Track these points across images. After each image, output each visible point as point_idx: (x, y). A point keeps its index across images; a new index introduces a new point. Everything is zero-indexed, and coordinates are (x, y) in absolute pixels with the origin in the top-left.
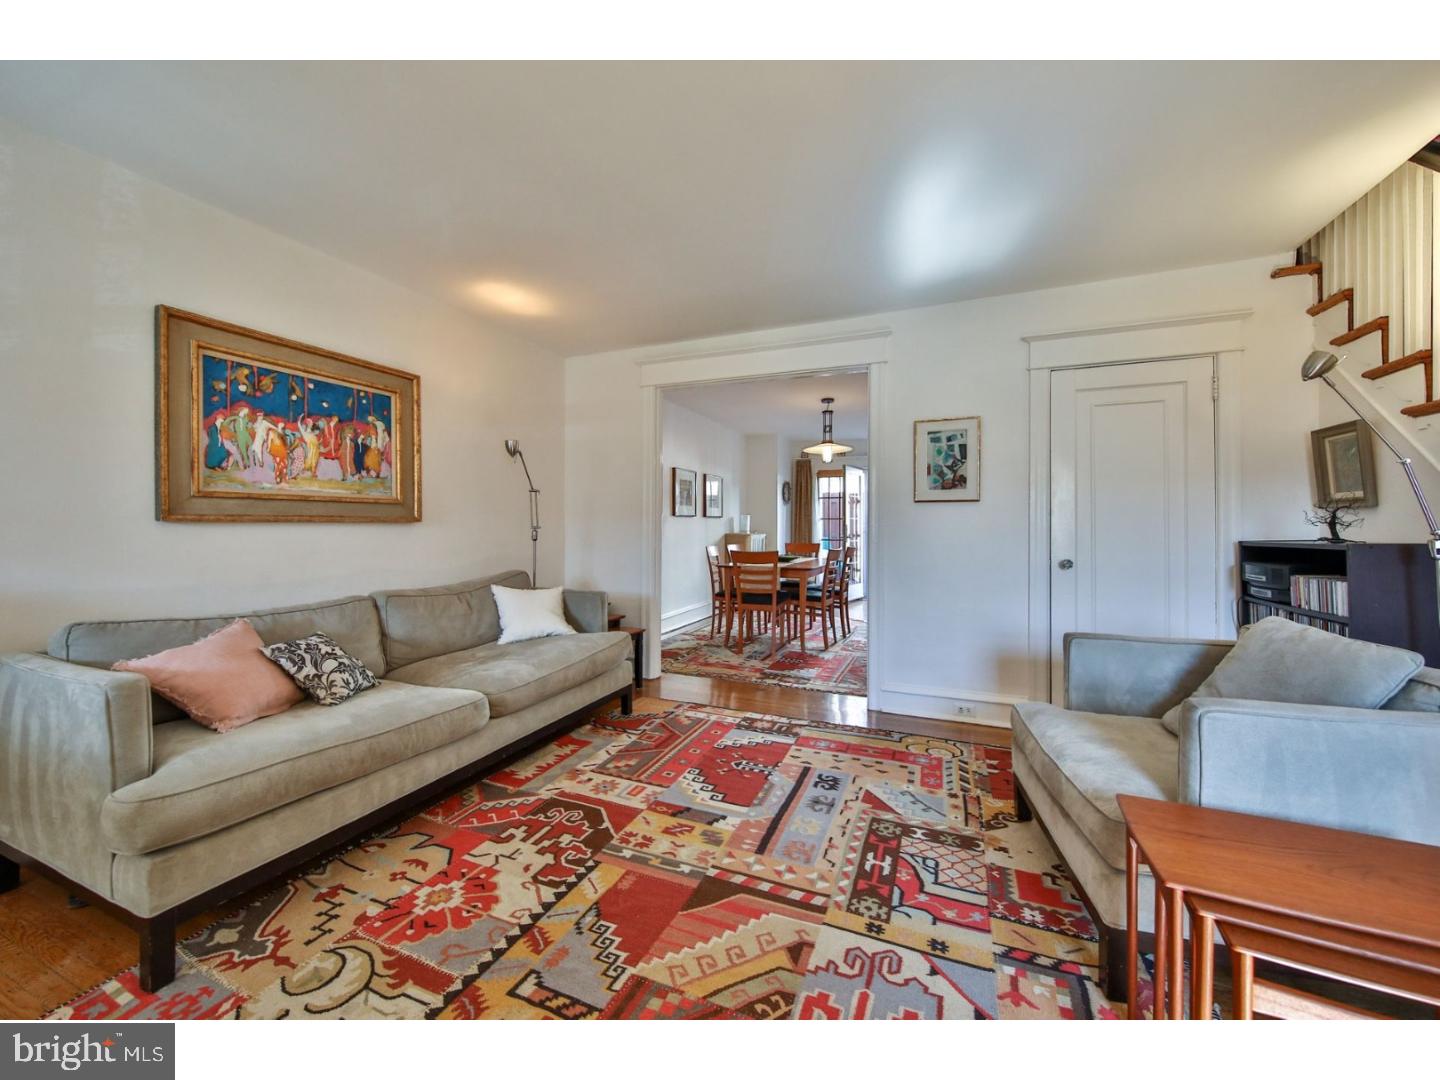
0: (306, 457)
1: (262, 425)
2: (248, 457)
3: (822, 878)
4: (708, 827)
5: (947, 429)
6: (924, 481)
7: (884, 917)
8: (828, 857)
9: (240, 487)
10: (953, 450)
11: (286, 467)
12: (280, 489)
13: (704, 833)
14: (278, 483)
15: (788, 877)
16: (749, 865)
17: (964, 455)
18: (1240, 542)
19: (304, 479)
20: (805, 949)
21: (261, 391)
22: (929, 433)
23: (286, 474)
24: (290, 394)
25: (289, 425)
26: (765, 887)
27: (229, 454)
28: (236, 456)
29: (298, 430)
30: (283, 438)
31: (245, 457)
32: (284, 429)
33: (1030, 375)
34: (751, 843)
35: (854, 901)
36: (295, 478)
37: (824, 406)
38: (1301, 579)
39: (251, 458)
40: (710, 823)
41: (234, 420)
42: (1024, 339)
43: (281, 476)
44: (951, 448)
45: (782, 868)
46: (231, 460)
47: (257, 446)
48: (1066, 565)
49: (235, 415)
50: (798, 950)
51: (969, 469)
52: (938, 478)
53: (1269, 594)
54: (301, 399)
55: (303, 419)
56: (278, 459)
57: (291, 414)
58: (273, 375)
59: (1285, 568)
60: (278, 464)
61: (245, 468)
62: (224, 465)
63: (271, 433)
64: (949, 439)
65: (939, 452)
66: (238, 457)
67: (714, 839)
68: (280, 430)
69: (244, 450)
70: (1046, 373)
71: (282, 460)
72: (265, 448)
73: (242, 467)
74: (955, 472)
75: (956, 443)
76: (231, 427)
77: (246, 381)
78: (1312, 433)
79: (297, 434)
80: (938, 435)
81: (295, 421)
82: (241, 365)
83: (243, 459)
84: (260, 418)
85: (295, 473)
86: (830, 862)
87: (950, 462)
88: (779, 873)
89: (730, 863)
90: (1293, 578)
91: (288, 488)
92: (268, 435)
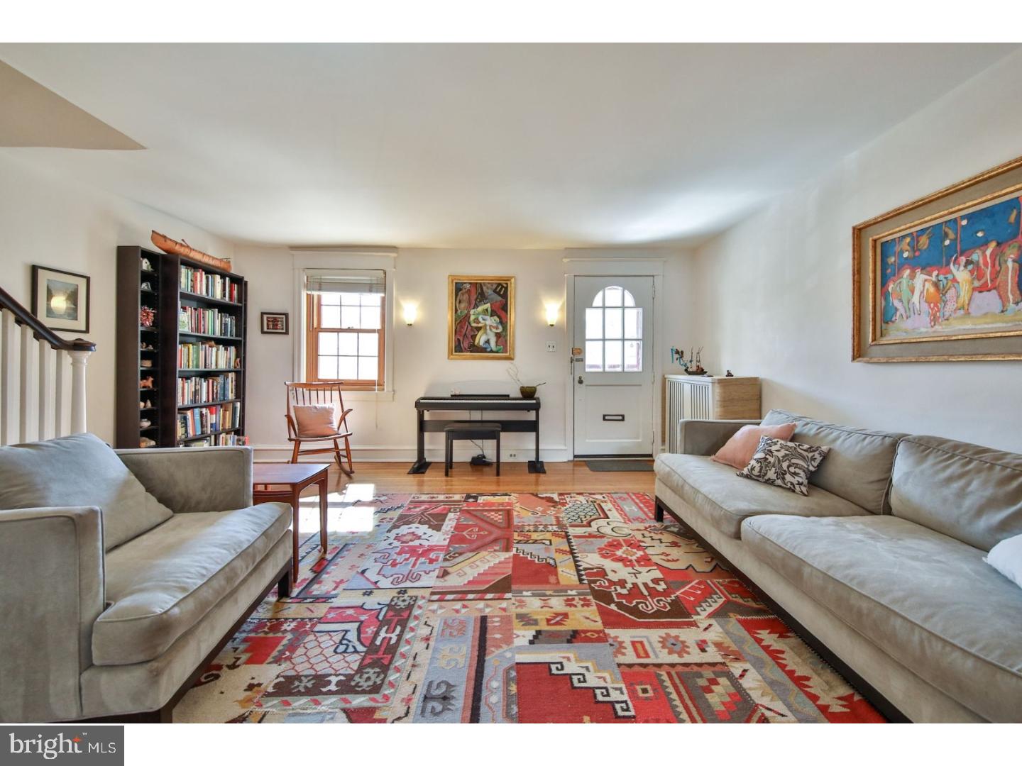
0: (958, 297)
1: (920, 277)
2: (909, 309)
3: (434, 611)
4: (538, 628)
7: (395, 599)
8: (431, 628)
9: (905, 334)
11: (939, 311)
12: (934, 332)
13: (536, 622)
14: (932, 327)
15: (458, 605)
16: (488, 606)
19: (956, 319)
20: (441, 575)
21: (919, 250)
23: (939, 317)
24: (943, 241)
25: (943, 270)
26: (471, 596)
27: (896, 309)
28: (901, 310)
29: (950, 272)
30: (936, 285)
31: (907, 309)
32: (937, 276)
34: (494, 623)
35: (412, 603)
36: (947, 319)
39: (912, 309)
40: (539, 632)
41: (900, 282)
43: (934, 320)
45: (464, 611)
46: (898, 314)
47: (916, 299)
49: (900, 278)
50: (445, 573)
54: (954, 241)
55: (956, 258)
56: (932, 305)
57: (944, 259)
58: (928, 232)
60: (932, 309)
61: (907, 318)
62: (894, 319)
63: (927, 283)
66: (903, 312)
67: (526, 620)
68: (934, 279)
69: (906, 304)
71: (936, 305)
72: (922, 297)
73: (905, 318)
76: (898, 288)
77: (908, 248)
79: (950, 277)
81: (948, 264)
82: (904, 237)
83: (906, 312)
84: (918, 274)
85: (947, 314)
86: (429, 626)
88: (465, 606)
89: (501, 604)
91: (942, 330)
92: (924, 286)
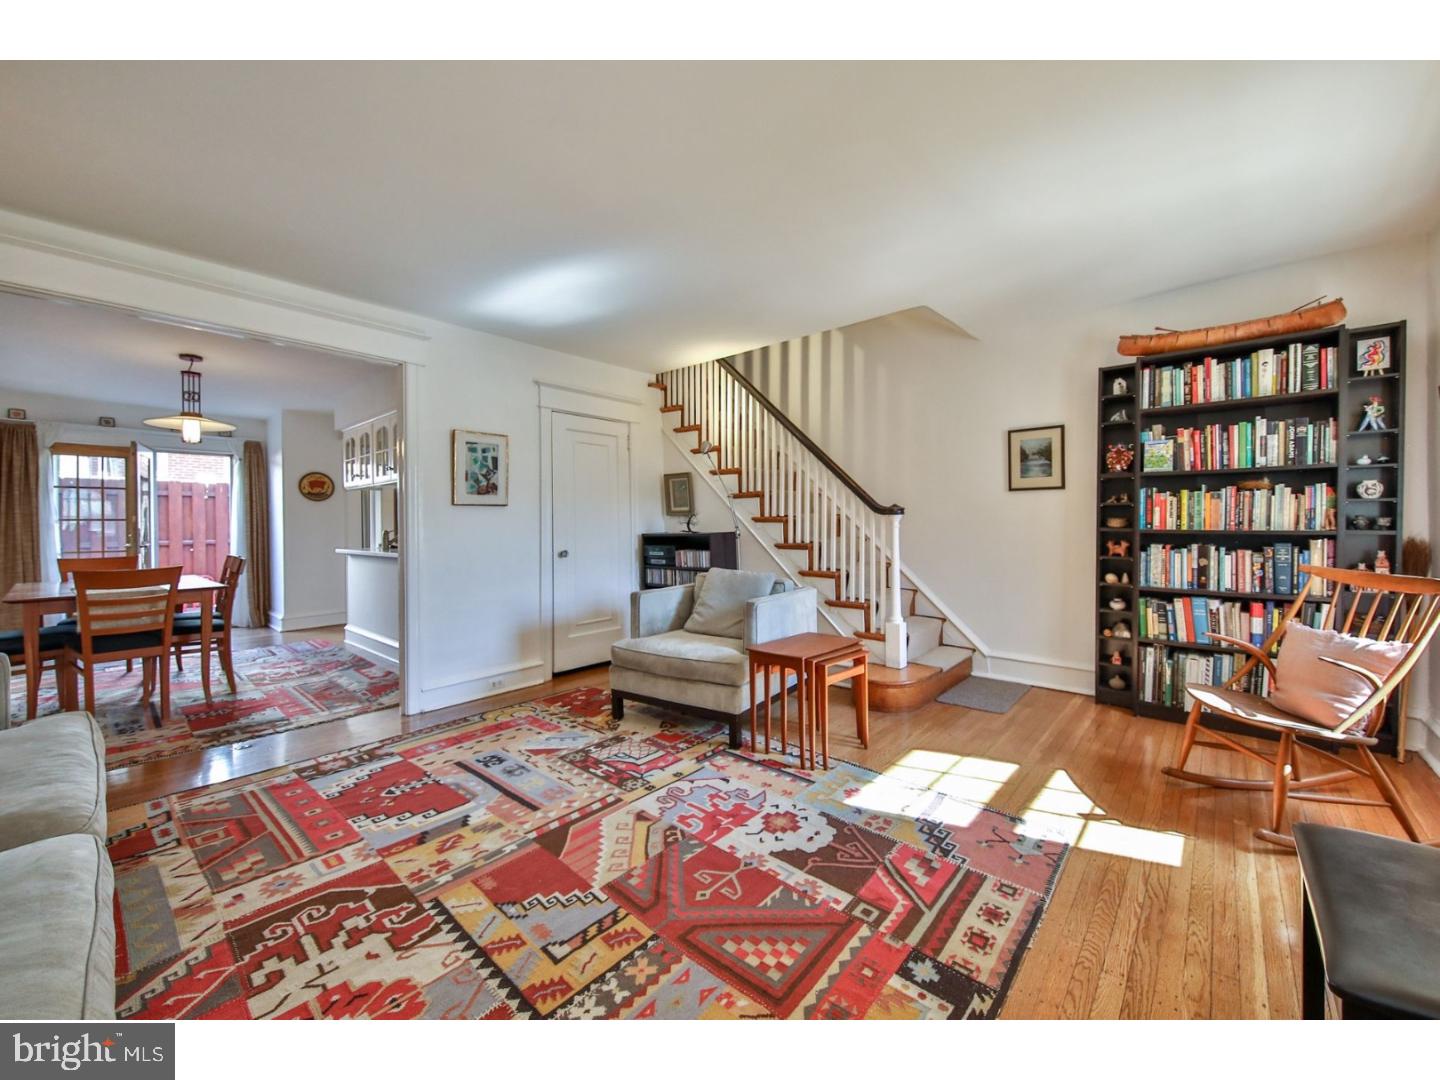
3: (593, 793)
4: (469, 828)
5: (484, 441)
6: (462, 485)
8: (576, 785)
10: (486, 461)
13: (476, 831)
15: (576, 805)
16: (545, 818)
17: (496, 466)
18: (643, 535)
22: (467, 443)
26: (575, 815)
33: (540, 412)
34: (520, 811)
37: (186, 365)
38: (682, 552)
40: (465, 826)
42: (537, 383)
44: (485, 459)
45: (564, 805)
48: (563, 554)
50: (641, 817)
51: (499, 478)
52: (474, 484)
53: (664, 562)
59: (673, 547)
64: (484, 451)
65: (475, 461)
67: (488, 828)
70: (550, 411)
74: (488, 480)
75: (490, 455)
78: (665, 475)
80: (475, 446)
86: (581, 785)
87: (484, 471)
88: (568, 807)
89: (532, 825)
90: (677, 552)
